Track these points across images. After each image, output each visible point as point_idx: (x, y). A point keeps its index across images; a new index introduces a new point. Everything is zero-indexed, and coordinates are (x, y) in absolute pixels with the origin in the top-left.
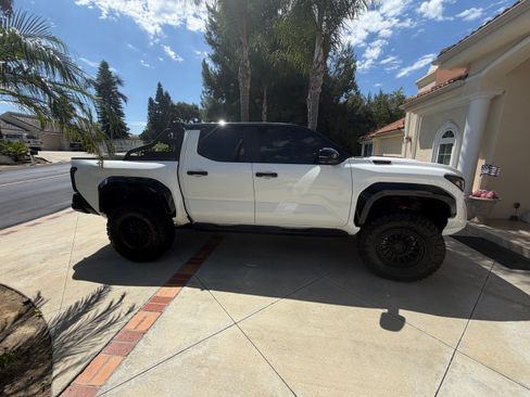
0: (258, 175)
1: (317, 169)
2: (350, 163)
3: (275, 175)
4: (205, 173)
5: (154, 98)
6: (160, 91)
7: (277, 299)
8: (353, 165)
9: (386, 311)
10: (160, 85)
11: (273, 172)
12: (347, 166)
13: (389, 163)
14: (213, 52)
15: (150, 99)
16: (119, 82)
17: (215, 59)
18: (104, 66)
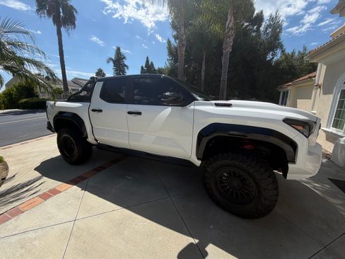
0: (130, 113)
1: (169, 110)
2: (195, 105)
3: (139, 113)
4: (101, 111)
5: (144, 66)
6: (147, 61)
7: (119, 207)
8: (197, 107)
9: (197, 241)
10: (147, 58)
11: (139, 111)
12: (192, 107)
13: (229, 105)
14: (175, 33)
15: (142, 67)
16: (124, 58)
17: (176, 37)
18: (118, 49)
